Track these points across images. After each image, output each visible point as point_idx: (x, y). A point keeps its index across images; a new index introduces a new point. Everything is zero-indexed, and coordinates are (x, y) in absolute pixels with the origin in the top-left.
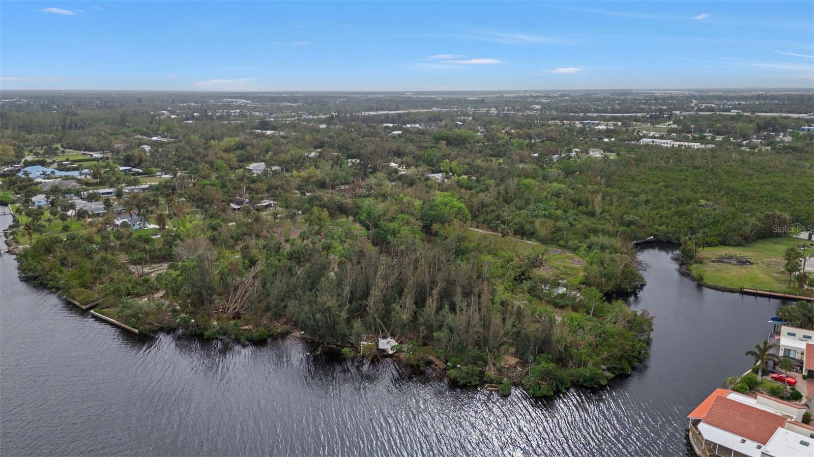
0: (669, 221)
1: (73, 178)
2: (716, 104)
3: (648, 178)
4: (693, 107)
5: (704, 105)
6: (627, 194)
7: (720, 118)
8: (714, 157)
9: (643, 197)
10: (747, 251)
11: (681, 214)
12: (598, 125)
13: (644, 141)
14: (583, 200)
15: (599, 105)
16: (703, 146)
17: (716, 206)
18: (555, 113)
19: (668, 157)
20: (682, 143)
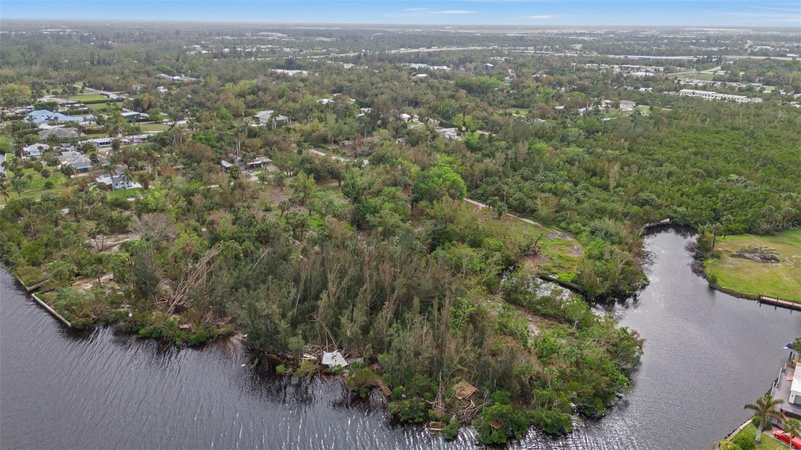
0: (690, 201)
1: (76, 125)
2: (773, 47)
3: (678, 141)
4: (746, 50)
5: (759, 47)
6: (649, 162)
7: (773, 65)
8: (758, 115)
9: (667, 167)
10: (776, 242)
11: (706, 192)
12: (638, 69)
13: (684, 91)
14: (598, 170)
15: (644, 45)
16: (749, 100)
17: (748, 182)
18: (594, 54)
19: (705, 115)
20: (726, 95)
